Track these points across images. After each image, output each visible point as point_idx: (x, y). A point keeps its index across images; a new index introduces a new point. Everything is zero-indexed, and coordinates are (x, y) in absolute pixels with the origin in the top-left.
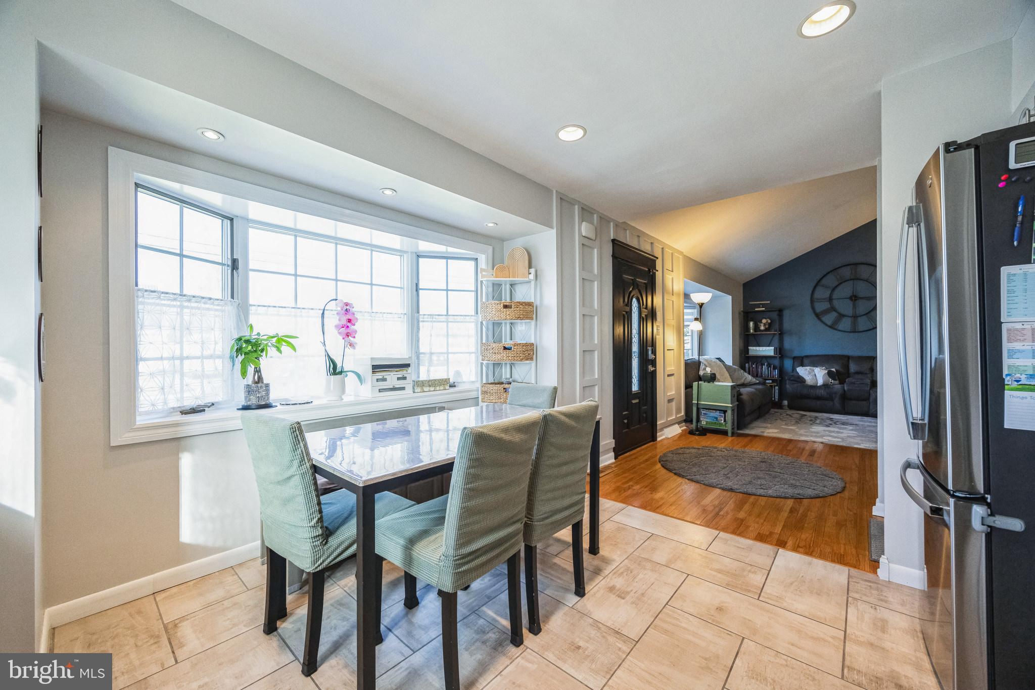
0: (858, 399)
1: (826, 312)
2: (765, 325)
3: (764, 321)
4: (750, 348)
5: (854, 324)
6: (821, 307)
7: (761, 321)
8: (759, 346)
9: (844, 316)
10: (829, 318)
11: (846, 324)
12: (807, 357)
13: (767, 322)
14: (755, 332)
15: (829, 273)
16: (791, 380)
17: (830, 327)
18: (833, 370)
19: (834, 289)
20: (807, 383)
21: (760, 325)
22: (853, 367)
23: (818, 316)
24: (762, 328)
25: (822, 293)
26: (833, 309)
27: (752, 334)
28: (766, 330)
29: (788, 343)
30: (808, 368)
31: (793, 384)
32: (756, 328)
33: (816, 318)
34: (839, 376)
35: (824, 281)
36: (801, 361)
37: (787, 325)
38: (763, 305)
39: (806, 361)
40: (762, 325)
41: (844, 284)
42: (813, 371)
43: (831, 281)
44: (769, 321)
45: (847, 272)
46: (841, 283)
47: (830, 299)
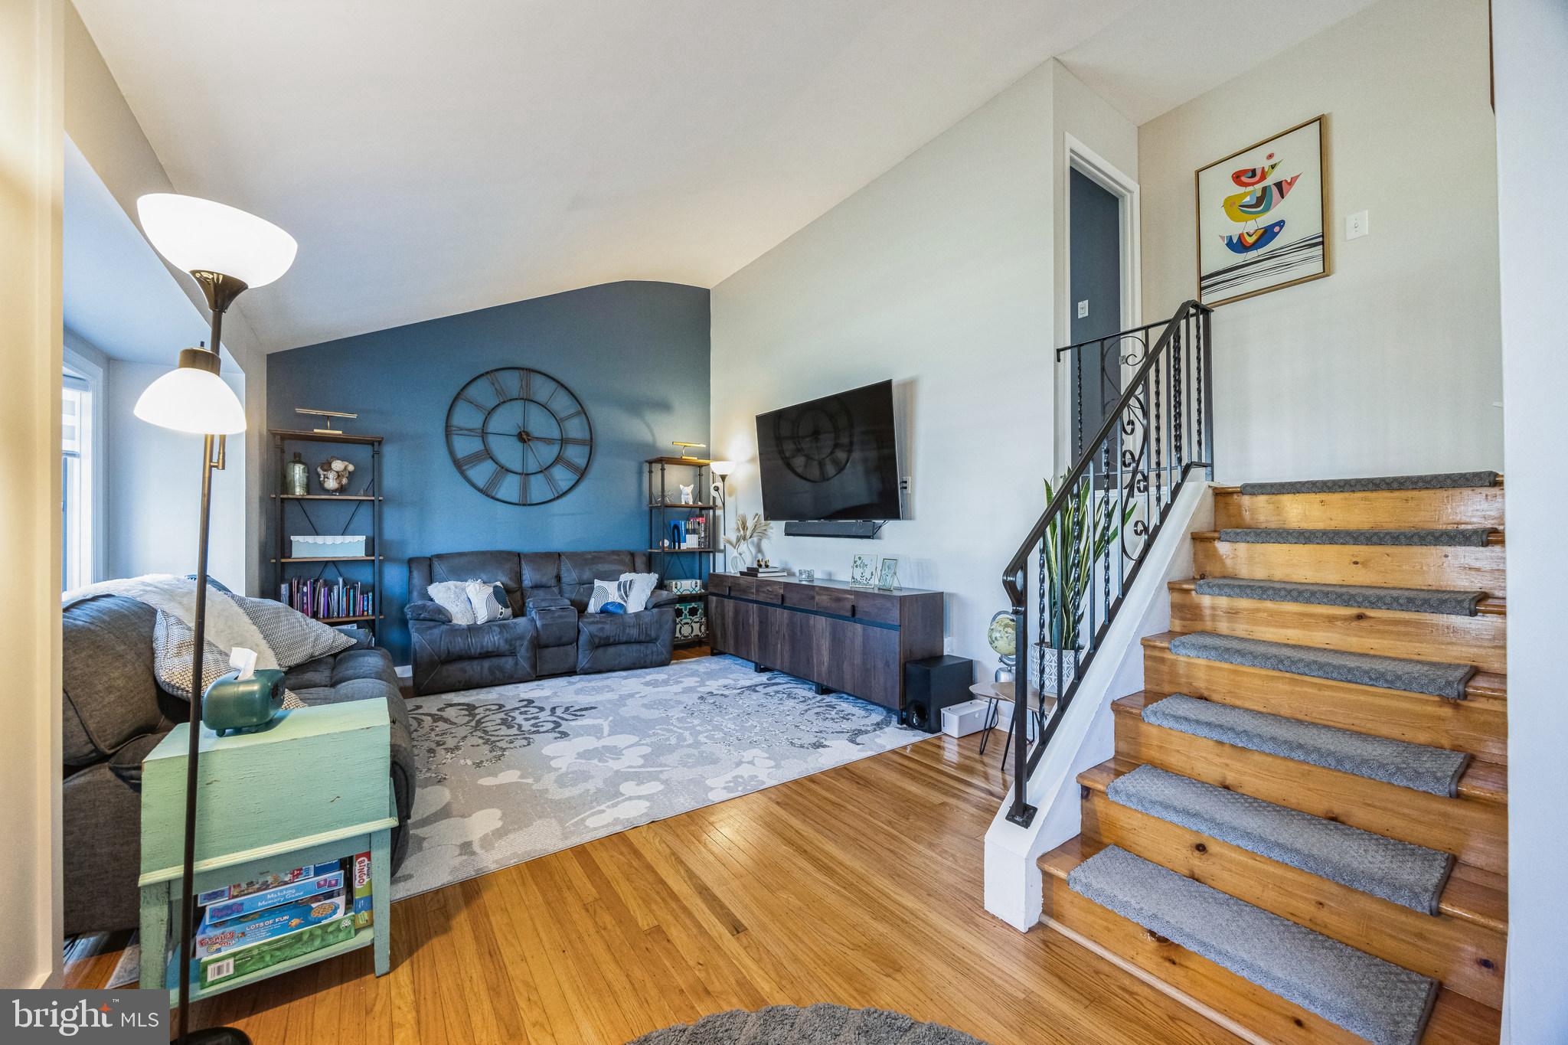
0: (560, 644)
1: (475, 459)
2: (339, 475)
3: (338, 465)
4: (292, 538)
5: (525, 489)
6: (465, 446)
7: (330, 464)
8: (317, 534)
9: (508, 471)
10: (481, 473)
11: (509, 488)
12: (439, 557)
13: (345, 468)
14: (308, 493)
15: (482, 375)
16: (425, 620)
17: (484, 492)
18: (498, 584)
19: (490, 412)
20: (455, 621)
21: (326, 477)
22: (529, 577)
23: (459, 465)
24: (331, 484)
25: (465, 417)
26: (487, 454)
27: (299, 500)
28: (342, 489)
29: (397, 526)
30: (451, 584)
31: (430, 628)
32: (313, 483)
33: (454, 469)
34: (512, 597)
35: (473, 392)
36: (429, 567)
37: (390, 480)
38: (336, 422)
39: (439, 568)
40: (331, 475)
41: (507, 406)
42: (464, 589)
43: (482, 392)
44: (351, 468)
45: (512, 383)
46: (504, 402)
47: (484, 434)
